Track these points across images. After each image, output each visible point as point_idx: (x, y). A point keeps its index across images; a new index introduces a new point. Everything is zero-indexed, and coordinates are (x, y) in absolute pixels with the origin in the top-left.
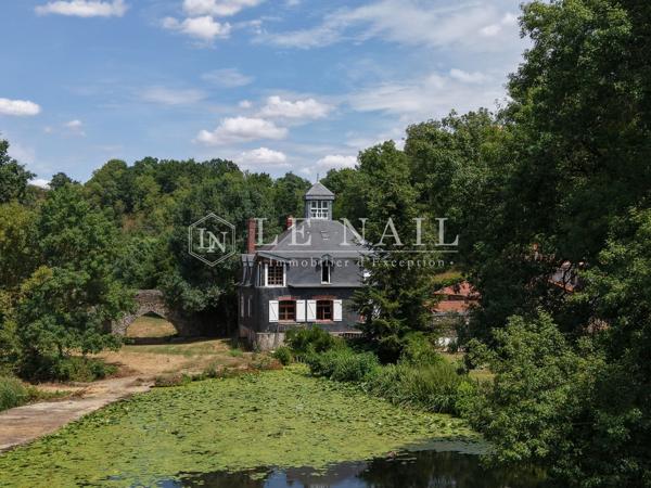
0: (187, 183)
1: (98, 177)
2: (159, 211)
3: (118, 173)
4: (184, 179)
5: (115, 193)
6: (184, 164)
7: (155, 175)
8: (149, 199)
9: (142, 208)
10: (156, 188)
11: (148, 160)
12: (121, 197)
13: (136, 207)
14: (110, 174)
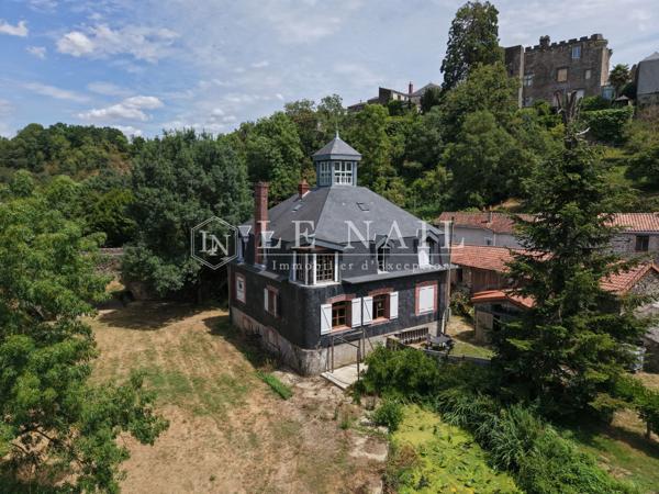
0: (91, 141)
1: (21, 135)
2: (71, 160)
3: (38, 133)
4: (89, 138)
5: (36, 146)
6: (87, 129)
7: (65, 135)
8: (63, 151)
9: (58, 157)
10: (68, 144)
11: (60, 125)
12: (41, 149)
13: (53, 157)
14: (31, 133)
